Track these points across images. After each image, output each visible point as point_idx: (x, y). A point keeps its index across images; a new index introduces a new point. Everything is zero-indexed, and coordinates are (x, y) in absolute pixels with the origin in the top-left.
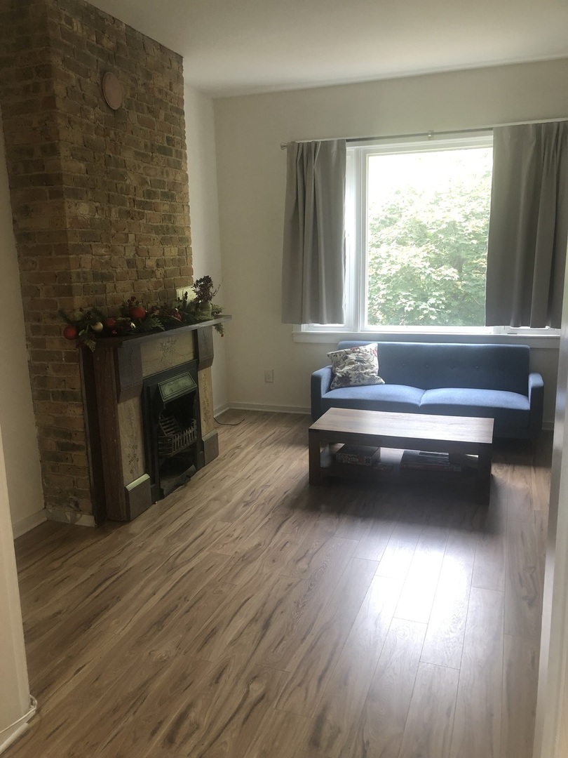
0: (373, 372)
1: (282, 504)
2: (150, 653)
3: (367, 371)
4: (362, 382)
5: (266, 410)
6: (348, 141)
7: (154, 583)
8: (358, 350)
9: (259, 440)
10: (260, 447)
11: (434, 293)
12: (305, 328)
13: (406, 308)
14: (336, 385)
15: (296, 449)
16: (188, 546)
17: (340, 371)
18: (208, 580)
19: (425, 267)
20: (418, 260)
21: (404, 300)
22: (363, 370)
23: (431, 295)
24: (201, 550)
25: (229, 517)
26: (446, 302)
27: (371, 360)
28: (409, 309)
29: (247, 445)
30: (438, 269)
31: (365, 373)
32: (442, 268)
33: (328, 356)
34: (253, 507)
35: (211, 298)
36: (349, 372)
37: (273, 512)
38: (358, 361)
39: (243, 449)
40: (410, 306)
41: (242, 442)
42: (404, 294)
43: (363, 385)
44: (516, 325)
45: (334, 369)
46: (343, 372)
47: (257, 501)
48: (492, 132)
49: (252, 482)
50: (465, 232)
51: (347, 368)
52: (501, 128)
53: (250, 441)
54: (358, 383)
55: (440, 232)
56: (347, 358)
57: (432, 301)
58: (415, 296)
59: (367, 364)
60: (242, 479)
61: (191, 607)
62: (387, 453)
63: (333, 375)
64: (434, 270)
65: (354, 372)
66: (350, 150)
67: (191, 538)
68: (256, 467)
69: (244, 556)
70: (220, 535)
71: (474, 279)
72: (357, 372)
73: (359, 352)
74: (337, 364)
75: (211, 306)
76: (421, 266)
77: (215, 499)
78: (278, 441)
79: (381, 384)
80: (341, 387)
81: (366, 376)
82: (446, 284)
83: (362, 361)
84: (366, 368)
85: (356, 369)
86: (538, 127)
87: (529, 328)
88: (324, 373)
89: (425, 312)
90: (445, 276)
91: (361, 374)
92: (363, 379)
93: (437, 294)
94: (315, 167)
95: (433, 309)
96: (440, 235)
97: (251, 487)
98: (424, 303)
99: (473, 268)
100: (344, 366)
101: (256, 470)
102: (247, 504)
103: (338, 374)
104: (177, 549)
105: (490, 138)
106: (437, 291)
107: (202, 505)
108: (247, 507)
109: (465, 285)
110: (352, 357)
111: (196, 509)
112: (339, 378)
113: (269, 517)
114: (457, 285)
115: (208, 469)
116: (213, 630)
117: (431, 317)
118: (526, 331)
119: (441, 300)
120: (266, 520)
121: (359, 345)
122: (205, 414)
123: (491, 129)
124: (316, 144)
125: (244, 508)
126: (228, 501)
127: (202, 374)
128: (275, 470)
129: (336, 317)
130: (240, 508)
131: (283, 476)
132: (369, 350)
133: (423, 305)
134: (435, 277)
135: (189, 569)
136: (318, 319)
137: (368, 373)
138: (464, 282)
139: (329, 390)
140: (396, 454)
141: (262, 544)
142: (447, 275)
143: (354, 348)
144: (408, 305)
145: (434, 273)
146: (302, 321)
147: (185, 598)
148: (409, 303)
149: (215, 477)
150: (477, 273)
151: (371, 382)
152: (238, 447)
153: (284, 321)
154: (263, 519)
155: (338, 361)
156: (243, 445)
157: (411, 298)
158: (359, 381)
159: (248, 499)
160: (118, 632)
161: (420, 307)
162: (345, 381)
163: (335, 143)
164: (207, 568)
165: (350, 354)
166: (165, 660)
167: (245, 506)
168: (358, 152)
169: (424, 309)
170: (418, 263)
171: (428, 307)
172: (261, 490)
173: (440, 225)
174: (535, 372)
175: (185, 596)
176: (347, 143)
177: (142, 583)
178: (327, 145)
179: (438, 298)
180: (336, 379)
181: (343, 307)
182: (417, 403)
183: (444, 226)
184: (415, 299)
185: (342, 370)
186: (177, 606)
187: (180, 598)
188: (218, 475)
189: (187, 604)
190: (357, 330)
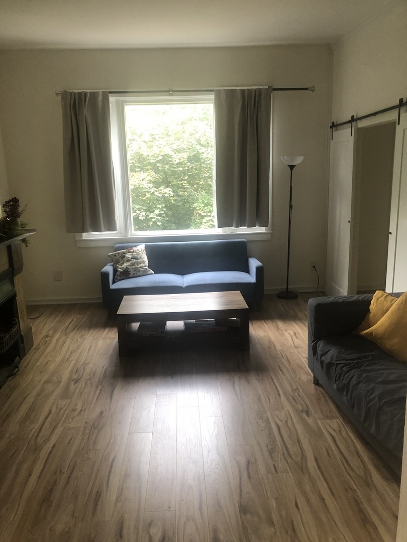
0: (145, 266)
1: (105, 376)
2: (51, 529)
3: (141, 265)
4: (139, 274)
5: (58, 303)
6: (110, 92)
7: (26, 465)
8: (132, 250)
9: (63, 328)
10: (66, 333)
11: (158, 206)
12: (86, 236)
13: (140, 218)
14: (119, 278)
15: (96, 331)
16: (42, 426)
17: (121, 267)
18: (73, 452)
19: (149, 187)
20: (145, 182)
21: (138, 212)
22: (138, 265)
23: (156, 207)
24: (56, 427)
25: (66, 394)
26: (166, 212)
27: (142, 257)
28: (142, 219)
29: (54, 333)
30: (159, 189)
31: (140, 267)
32: (161, 188)
33: (109, 256)
34: (82, 383)
35: (20, 215)
36: (128, 267)
37: (101, 384)
38: (134, 258)
39: (52, 337)
40: (143, 216)
41: (49, 331)
42: (137, 207)
43: (139, 276)
44: (237, 226)
45: (115, 265)
46: (123, 268)
47: (84, 377)
48: (213, 93)
49: (73, 362)
50: (174, 162)
51: (125, 265)
52: (219, 91)
53: (55, 331)
54: (135, 275)
55: (158, 162)
56: (124, 257)
57: (157, 212)
58: (145, 208)
59: (141, 260)
60: (62, 361)
61: (69, 477)
62: (171, 325)
63: (115, 271)
64: (156, 190)
65: (131, 267)
66: (112, 99)
67: (41, 419)
68: (70, 350)
69: (94, 424)
70: (66, 410)
71: (180, 196)
72: (134, 267)
73: (133, 252)
74: (117, 262)
75: (20, 222)
76: (147, 187)
77: (47, 382)
78: (78, 327)
79: (152, 274)
80: (123, 279)
81: (141, 269)
82: (165, 200)
83: (136, 259)
84: (140, 264)
85: (133, 265)
86: (243, 91)
87: (246, 227)
88: (109, 269)
89: (153, 220)
90: (164, 194)
91: (137, 268)
92: (139, 271)
93: (160, 206)
94: (86, 112)
95: (159, 218)
96: (158, 165)
97: (73, 368)
98: (152, 213)
99: (179, 188)
100: (123, 264)
101: (71, 353)
102: (76, 381)
103: (119, 269)
104: (34, 430)
105: (212, 97)
106: (159, 204)
107: (37, 389)
108: (77, 384)
109: (175, 200)
110: (129, 255)
111: (34, 394)
112: (121, 272)
113: (99, 389)
114: (170, 200)
115: (30, 357)
116: (97, 492)
117: (158, 223)
118: (244, 230)
119: (163, 210)
120: (98, 392)
121: (131, 247)
122: (21, 313)
123: (212, 91)
124: (86, 94)
125: (76, 385)
126: (59, 382)
127: (16, 279)
128: (87, 350)
129: (111, 226)
130: (72, 387)
131: (96, 354)
132: (140, 250)
133: (151, 215)
134: (158, 195)
135: (51, 446)
136: (97, 228)
137: (142, 267)
138: (175, 198)
139: (114, 282)
140: (179, 325)
141: (104, 411)
142: (165, 193)
143: (128, 249)
144: (141, 215)
145: (156, 191)
146: (84, 230)
147: (60, 471)
148: (142, 214)
149: (39, 363)
150: (182, 191)
151: (145, 274)
152: (47, 336)
153: (69, 231)
154: (95, 392)
155: (116, 260)
156: (50, 333)
157: (142, 210)
158: (136, 274)
159: (75, 377)
160: (12, 518)
161: (150, 217)
162: (126, 275)
163: (101, 94)
164: (67, 442)
165: (126, 254)
166: (68, 532)
167: (75, 383)
168: (117, 102)
169: (152, 218)
170: (145, 185)
171: (155, 216)
172: (82, 368)
173: (157, 157)
174: (252, 257)
175: (59, 470)
176: (110, 95)
177: (14, 468)
178: (94, 95)
179: (161, 209)
180: (118, 273)
181: (116, 218)
182: (182, 285)
183: (161, 158)
184: (146, 211)
185: (123, 266)
186: (56, 480)
187: (56, 472)
188: (41, 361)
189: (64, 476)
190: (127, 235)
